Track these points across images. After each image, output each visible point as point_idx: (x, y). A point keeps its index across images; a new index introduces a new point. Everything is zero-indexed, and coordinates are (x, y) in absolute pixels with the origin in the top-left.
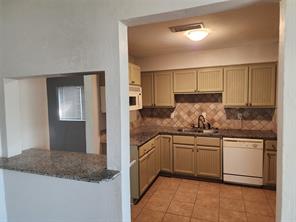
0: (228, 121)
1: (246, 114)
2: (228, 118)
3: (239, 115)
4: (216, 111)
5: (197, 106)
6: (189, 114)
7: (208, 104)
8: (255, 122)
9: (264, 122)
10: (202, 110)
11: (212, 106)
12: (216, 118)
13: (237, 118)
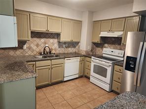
0: (59, 49)
1: (67, 45)
2: (59, 47)
3: (64, 46)
4: (53, 44)
5: (43, 40)
6: (37, 45)
7: (49, 39)
8: (70, 49)
9: (73, 49)
10: (45, 43)
11: (51, 40)
12: (53, 48)
13: (63, 47)
